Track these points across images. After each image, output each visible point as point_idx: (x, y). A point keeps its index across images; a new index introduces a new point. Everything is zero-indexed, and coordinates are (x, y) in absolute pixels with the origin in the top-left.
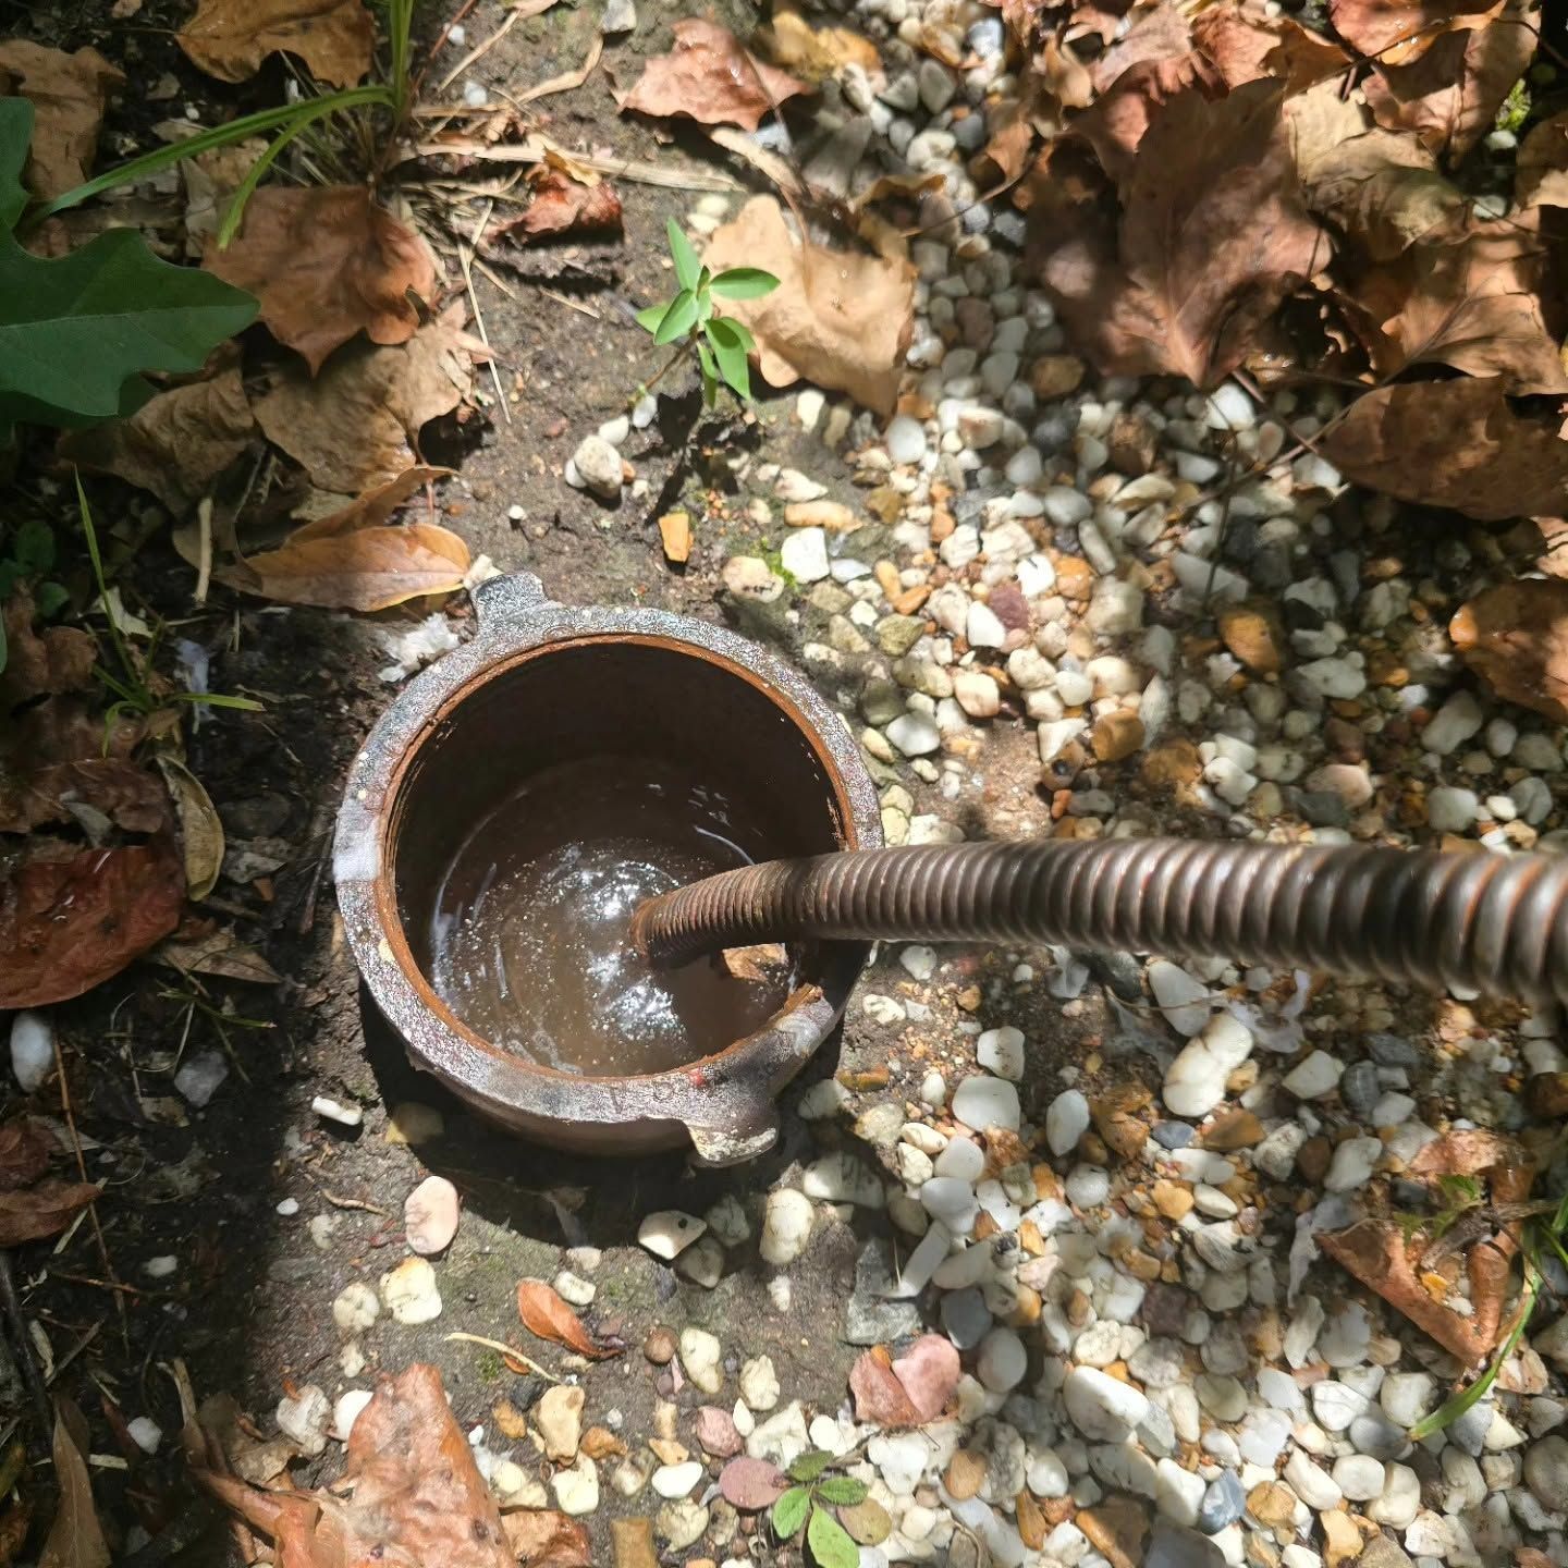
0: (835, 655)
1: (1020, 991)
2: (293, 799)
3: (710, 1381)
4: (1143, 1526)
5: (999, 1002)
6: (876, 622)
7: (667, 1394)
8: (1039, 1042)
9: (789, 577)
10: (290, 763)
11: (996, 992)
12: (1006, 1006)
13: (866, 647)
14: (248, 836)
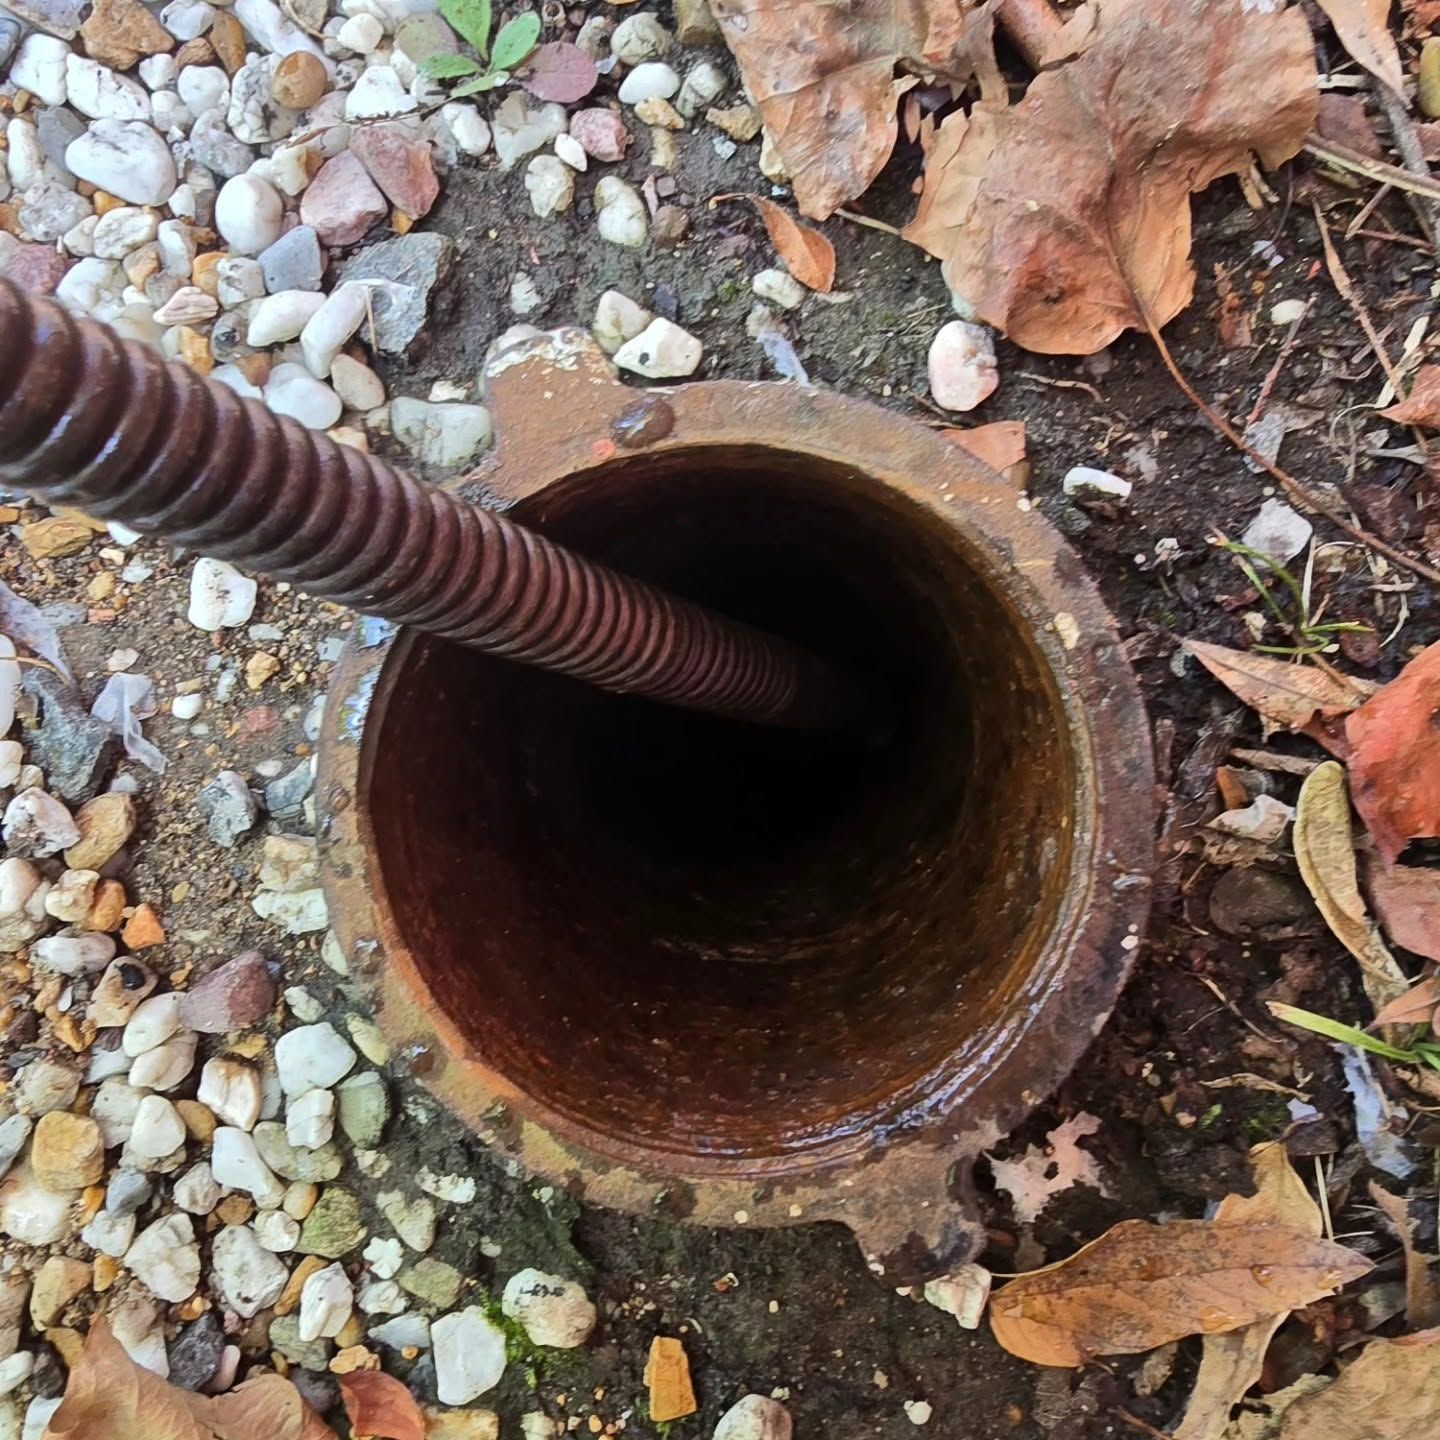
0: (428, 1186)
1: (194, 683)
2: (1208, 924)
3: (610, 187)
4: (87, 28)
5: (223, 667)
6: (365, 1243)
7: (662, 174)
8: (174, 615)
9: (497, 1317)
10: (1217, 977)
11: (227, 680)
12: (214, 661)
13: (382, 1199)
14: (1261, 866)
